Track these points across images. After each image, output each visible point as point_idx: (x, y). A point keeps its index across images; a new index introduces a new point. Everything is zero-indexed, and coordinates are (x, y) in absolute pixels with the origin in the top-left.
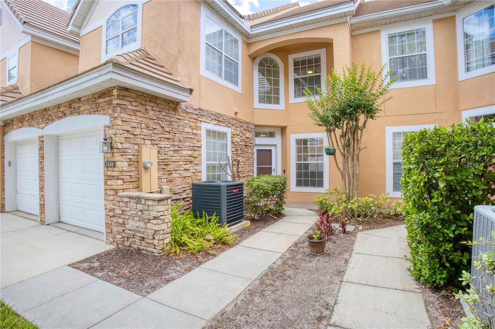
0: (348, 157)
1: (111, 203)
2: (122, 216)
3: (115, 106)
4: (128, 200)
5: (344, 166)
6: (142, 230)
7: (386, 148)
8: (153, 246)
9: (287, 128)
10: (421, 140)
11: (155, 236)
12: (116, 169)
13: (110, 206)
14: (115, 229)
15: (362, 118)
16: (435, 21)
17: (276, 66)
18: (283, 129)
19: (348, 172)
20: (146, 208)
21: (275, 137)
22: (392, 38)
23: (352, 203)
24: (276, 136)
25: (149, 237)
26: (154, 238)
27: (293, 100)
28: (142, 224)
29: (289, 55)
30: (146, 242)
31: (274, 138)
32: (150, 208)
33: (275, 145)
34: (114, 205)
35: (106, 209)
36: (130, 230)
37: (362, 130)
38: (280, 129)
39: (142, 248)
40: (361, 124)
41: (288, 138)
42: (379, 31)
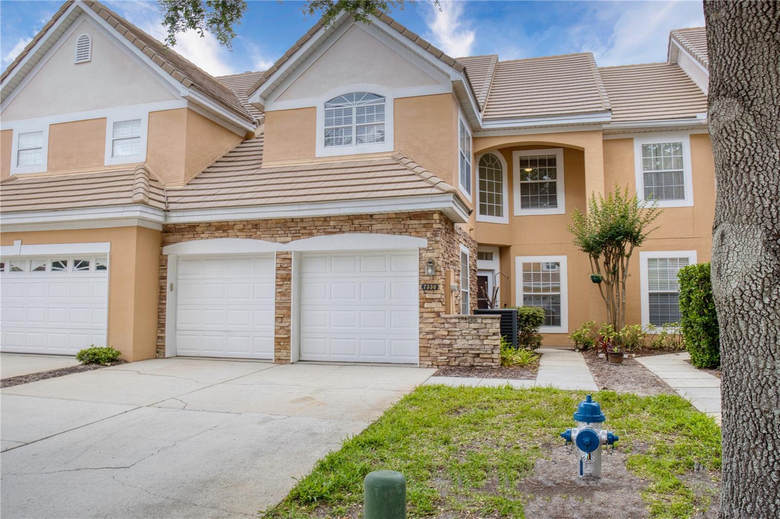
0: (613, 285)
1: (431, 325)
2: (448, 337)
3: (436, 230)
4: (457, 321)
5: (608, 294)
6: (477, 347)
7: (641, 276)
8: (491, 360)
9: (511, 248)
10: (700, 271)
11: (494, 351)
12: (438, 292)
13: (429, 328)
14: (433, 352)
15: (627, 245)
16: (692, 136)
17: (498, 165)
18: (503, 250)
19: (613, 302)
20: (483, 326)
21: (492, 260)
22: (645, 148)
23: (624, 332)
24: (494, 258)
25: (488, 352)
26: (493, 353)
27: (519, 211)
28: (478, 342)
29: (513, 152)
30: (481, 358)
31: (490, 261)
32: (488, 326)
33: (492, 271)
34: (435, 327)
35: (420, 333)
36: (459, 349)
37: (628, 256)
38: (498, 249)
39: (476, 364)
40: (627, 251)
41: (512, 261)
42: (632, 139)
